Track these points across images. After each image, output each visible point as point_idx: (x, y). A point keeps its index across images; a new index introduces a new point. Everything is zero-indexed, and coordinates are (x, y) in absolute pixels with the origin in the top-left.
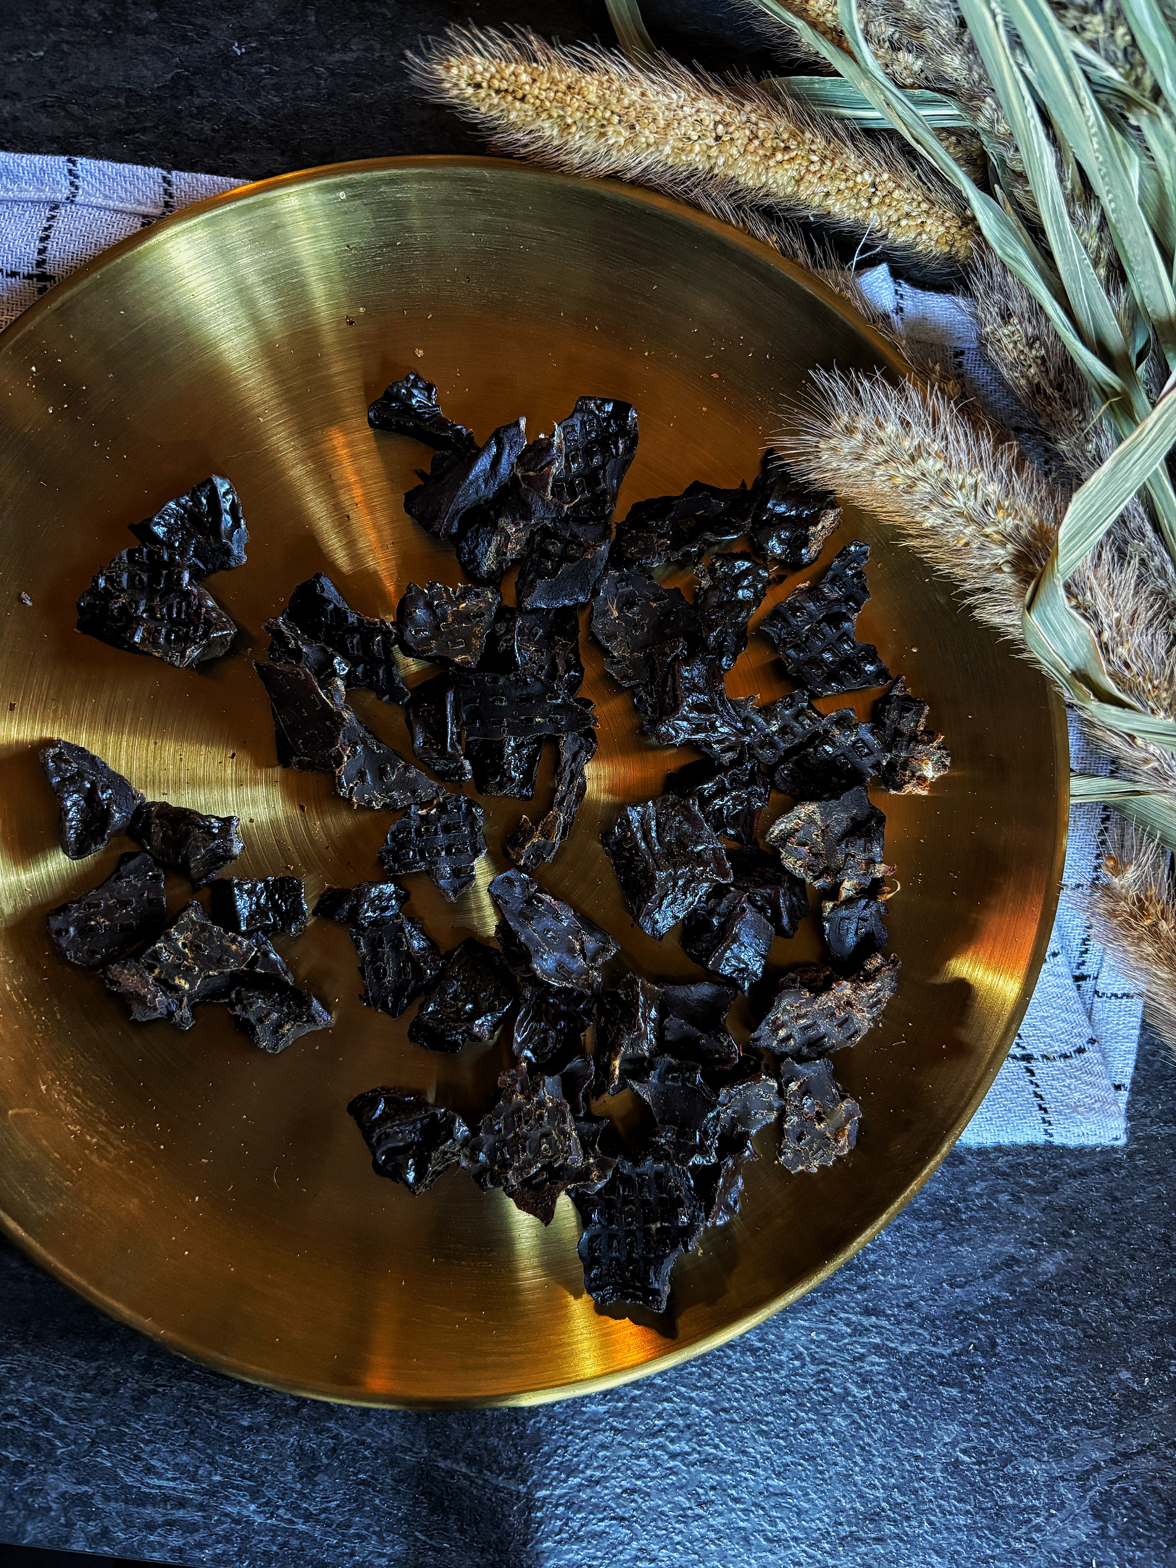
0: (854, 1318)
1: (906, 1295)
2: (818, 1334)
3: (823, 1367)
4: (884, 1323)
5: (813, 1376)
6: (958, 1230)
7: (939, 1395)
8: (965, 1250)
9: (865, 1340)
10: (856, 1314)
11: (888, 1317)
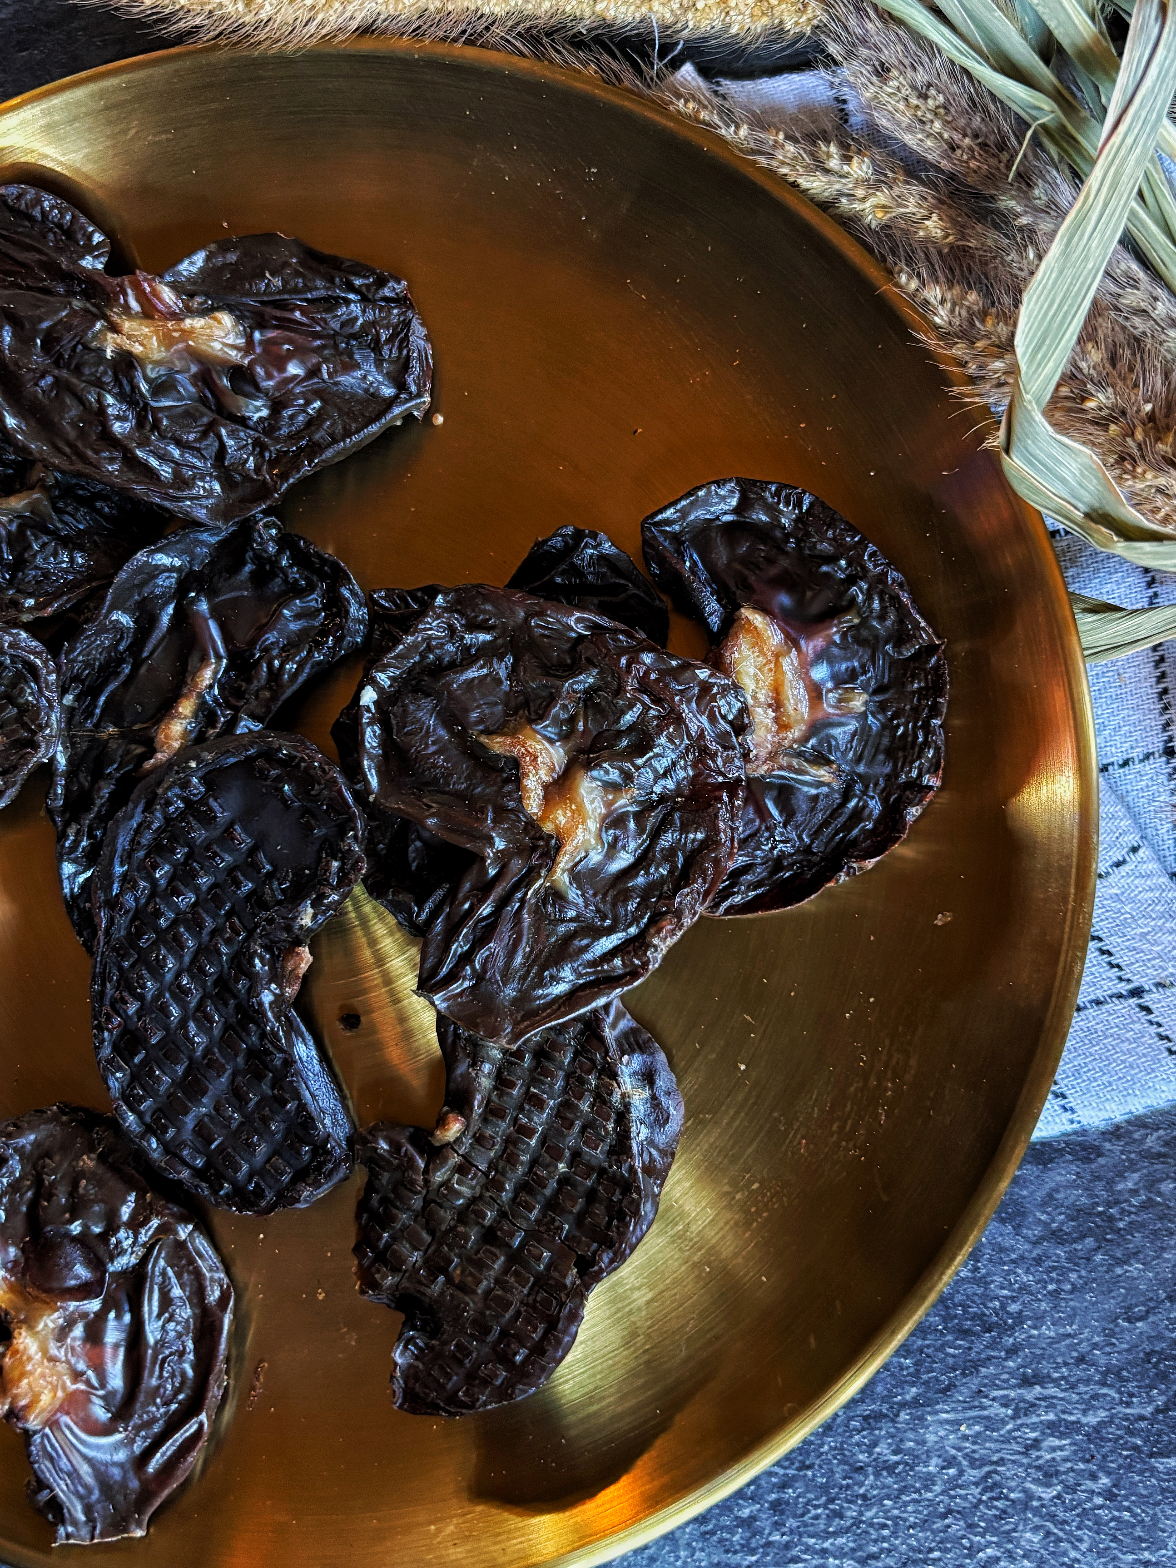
0: (1012, 1394)
1: (1072, 1347)
2: (969, 1427)
3: (987, 1469)
4: (1052, 1391)
5: (977, 1484)
6: (1119, 1245)
7: (1153, 1470)
8: (1135, 1268)
9: (1035, 1419)
10: (1012, 1387)
11: (1055, 1381)
